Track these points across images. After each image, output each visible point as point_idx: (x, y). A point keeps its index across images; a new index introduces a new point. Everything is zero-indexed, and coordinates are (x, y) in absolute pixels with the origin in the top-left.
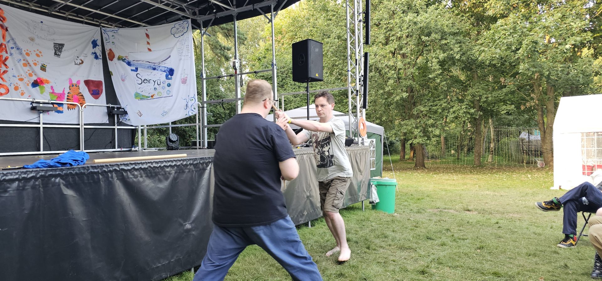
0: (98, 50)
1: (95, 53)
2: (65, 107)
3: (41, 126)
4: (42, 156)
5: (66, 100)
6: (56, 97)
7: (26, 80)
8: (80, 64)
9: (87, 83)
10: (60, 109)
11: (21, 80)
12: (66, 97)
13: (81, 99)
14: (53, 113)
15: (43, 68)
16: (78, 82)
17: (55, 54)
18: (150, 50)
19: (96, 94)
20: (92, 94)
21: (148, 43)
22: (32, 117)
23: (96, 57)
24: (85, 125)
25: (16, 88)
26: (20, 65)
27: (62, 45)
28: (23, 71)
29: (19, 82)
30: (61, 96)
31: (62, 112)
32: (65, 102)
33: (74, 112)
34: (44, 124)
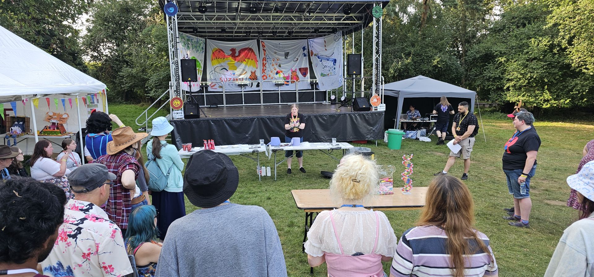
0: (306, 52)
1: (304, 54)
2: (290, 82)
3: (279, 92)
4: (280, 105)
5: (290, 79)
6: (285, 79)
7: (273, 72)
8: (297, 60)
9: (300, 69)
10: (288, 83)
11: (272, 72)
12: (290, 77)
13: (297, 78)
14: (285, 86)
15: (280, 66)
16: (296, 70)
17: (285, 58)
18: (326, 49)
19: (304, 75)
20: (302, 75)
21: (325, 46)
22: (275, 88)
23: (305, 55)
24: (299, 90)
25: (270, 76)
26: (271, 66)
27: (288, 53)
28: (272, 69)
29: (271, 73)
30: (288, 78)
31: (288, 85)
32: (290, 80)
33: (294, 84)
34: (280, 91)
